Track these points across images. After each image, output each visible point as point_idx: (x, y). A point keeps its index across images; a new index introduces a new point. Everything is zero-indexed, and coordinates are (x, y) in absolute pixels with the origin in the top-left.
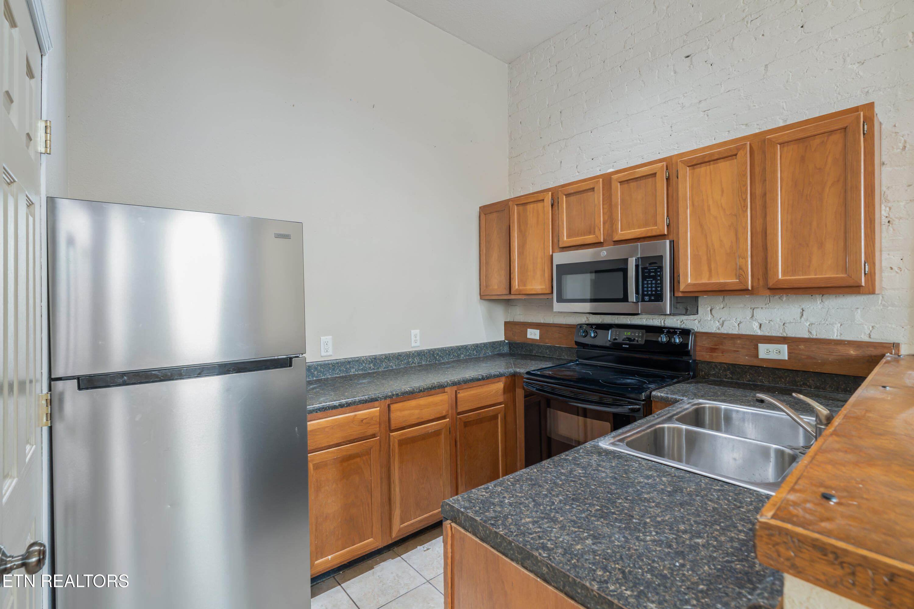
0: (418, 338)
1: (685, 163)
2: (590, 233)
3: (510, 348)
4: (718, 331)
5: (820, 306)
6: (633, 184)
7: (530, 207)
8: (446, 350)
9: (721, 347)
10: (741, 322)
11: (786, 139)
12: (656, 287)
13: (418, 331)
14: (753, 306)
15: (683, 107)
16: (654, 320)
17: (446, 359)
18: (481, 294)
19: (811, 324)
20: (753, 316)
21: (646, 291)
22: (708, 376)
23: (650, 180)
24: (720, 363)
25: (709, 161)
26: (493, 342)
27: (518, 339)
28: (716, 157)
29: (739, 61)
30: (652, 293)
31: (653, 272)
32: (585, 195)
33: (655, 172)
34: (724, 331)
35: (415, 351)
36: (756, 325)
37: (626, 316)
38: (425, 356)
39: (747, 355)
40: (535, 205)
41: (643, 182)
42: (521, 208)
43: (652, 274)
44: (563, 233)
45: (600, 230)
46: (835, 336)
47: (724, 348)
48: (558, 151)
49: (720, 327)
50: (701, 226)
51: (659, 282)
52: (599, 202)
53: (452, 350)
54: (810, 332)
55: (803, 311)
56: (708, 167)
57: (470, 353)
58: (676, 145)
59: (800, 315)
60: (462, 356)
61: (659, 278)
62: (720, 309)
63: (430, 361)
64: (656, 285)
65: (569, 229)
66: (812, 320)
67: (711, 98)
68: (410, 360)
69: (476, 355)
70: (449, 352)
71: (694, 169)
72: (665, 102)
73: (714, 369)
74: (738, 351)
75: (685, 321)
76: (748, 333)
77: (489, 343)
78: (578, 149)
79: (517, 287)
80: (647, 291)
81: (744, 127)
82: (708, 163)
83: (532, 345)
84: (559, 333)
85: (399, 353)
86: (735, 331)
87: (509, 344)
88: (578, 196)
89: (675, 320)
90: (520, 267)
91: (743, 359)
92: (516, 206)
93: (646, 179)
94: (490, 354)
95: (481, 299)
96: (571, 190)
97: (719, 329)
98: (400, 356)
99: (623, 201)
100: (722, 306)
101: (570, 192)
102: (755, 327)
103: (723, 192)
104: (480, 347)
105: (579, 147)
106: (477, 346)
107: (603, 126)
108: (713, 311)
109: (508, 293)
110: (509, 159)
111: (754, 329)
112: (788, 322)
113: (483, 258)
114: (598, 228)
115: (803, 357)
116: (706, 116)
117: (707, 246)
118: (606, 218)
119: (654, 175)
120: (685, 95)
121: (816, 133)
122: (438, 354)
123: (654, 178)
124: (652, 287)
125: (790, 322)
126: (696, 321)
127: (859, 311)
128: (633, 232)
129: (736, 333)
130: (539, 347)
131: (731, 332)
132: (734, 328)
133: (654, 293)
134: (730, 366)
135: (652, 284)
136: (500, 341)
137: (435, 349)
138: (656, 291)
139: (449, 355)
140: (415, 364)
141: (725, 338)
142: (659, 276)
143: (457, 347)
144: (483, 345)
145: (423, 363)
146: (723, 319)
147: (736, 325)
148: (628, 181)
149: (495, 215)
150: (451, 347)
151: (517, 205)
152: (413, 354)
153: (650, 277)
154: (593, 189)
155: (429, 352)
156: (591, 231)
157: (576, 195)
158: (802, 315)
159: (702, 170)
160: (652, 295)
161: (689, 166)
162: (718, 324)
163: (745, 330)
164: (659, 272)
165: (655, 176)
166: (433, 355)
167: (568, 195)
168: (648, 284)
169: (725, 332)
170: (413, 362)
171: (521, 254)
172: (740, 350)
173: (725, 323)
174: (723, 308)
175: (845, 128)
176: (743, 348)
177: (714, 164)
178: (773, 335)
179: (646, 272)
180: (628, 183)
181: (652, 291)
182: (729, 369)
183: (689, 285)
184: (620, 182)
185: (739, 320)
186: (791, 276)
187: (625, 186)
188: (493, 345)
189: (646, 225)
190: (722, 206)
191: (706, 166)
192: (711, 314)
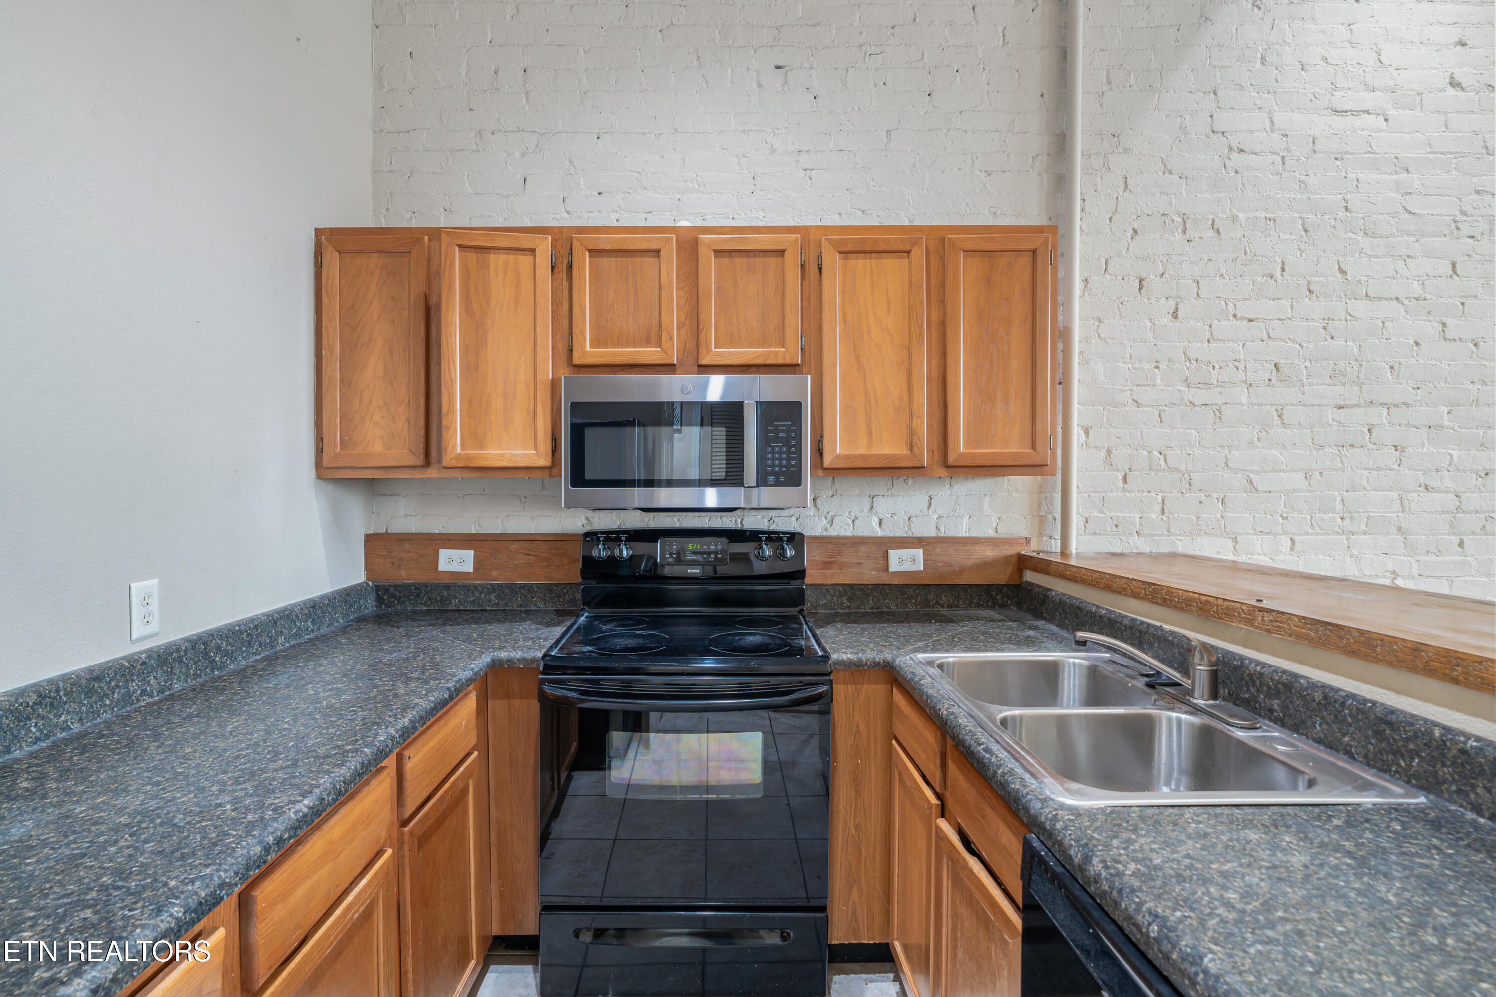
0: (154, 607)
1: (834, 243)
2: (647, 343)
3: (380, 599)
4: (825, 534)
5: (948, 492)
6: (739, 261)
7: (496, 260)
8: (241, 632)
9: (838, 559)
10: (856, 518)
11: (971, 246)
12: (789, 459)
13: (155, 581)
14: (872, 493)
15: (773, 151)
16: (724, 519)
17: (240, 658)
18: (325, 463)
19: (939, 518)
20: (872, 508)
21: (770, 466)
22: (816, 608)
23: (773, 261)
24: (835, 585)
25: (870, 252)
26: (345, 589)
27: (408, 576)
28: (882, 247)
29: (853, 109)
30: (781, 469)
31: (783, 431)
32: (638, 260)
33: (784, 248)
34: (833, 532)
35: (150, 653)
36: (875, 522)
37: (671, 514)
38: (181, 661)
39: (873, 569)
40: (511, 257)
41: (759, 260)
42: (472, 256)
43: (781, 435)
44: (583, 333)
45: (671, 339)
46: (963, 532)
47: (844, 560)
48: (517, 154)
49: (828, 526)
50: (858, 358)
51: (793, 449)
52: (671, 283)
53: (256, 627)
54: (938, 529)
55: (931, 499)
56: (868, 261)
57: (300, 628)
58: (761, 213)
59: (926, 505)
60: (281, 639)
61: (794, 442)
62: (827, 497)
63: (196, 676)
64: (788, 456)
65: (596, 327)
66: (941, 511)
67: (816, 152)
68: (133, 686)
69: (312, 631)
70: (249, 635)
71: (847, 259)
72: (743, 131)
73: (825, 596)
74: (861, 564)
75: (776, 519)
76: (866, 534)
77: (337, 592)
78: (568, 163)
79: (459, 450)
80: (773, 466)
81: (860, 213)
82: (868, 255)
83: (447, 587)
84: (528, 555)
85: (90, 670)
86: (848, 533)
87: (377, 591)
88: (620, 260)
89: (759, 517)
90: (469, 401)
91: (869, 576)
92: (457, 249)
93: (764, 256)
94: (341, 621)
95: (319, 476)
96: (604, 242)
97: (826, 530)
98: (98, 679)
99: (719, 289)
100: (830, 493)
101: (602, 247)
102: (874, 524)
103: (889, 308)
104: (320, 607)
105: (571, 161)
106: (314, 607)
107: (625, 133)
108: (818, 502)
109: (421, 462)
110: (374, 132)
111: (870, 528)
112: (914, 515)
113: (333, 370)
114: (668, 334)
115: (941, 565)
116: (808, 178)
117: (866, 393)
118: (683, 317)
119: (781, 253)
120: (776, 131)
121: (1004, 248)
122: (219, 647)
123: (780, 259)
124: (781, 459)
125: (916, 516)
126: (794, 518)
127: (987, 498)
128: (740, 352)
129: (850, 535)
130: (468, 589)
131: (843, 533)
132: (846, 527)
133: (784, 469)
134: (847, 589)
135: (781, 452)
136: (359, 585)
137: (211, 634)
138: (789, 465)
139: (250, 643)
140: (150, 695)
141: (844, 544)
142: (794, 438)
143: (267, 615)
144: (326, 602)
145: (177, 687)
146: (832, 513)
147: (850, 523)
148: (730, 253)
149: (375, 260)
150: (252, 620)
151: (460, 246)
152: (143, 663)
153: (777, 439)
154: (657, 252)
155: (194, 647)
156: (654, 337)
157: (616, 257)
158: (930, 504)
159: (859, 263)
160: (781, 473)
161: (840, 253)
162: (825, 522)
163: (862, 531)
164: (794, 431)
165: (783, 256)
166: (206, 654)
167: (595, 253)
168: (773, 452)
169: (835, 534)
170: (143, 692)
171: (471, 369)
172: (863, 561)
173: (836, 521)
174: (832, 496)
175: (1034, 252)
176: (868, 558)
177: (877, 258)
178: (897, 535)
179: (771, 431)
180: (730, 257)
181: (781, 466)
182: (846, 594)
183: (838, 457)
184: (715, 251)
185: (853, 514)
186: (974, 448)
187: (725, 260)
188: (347, 596)
189: (763, 343)
190: (888, 330)
191: (866, 259)
192: (816, 506)
